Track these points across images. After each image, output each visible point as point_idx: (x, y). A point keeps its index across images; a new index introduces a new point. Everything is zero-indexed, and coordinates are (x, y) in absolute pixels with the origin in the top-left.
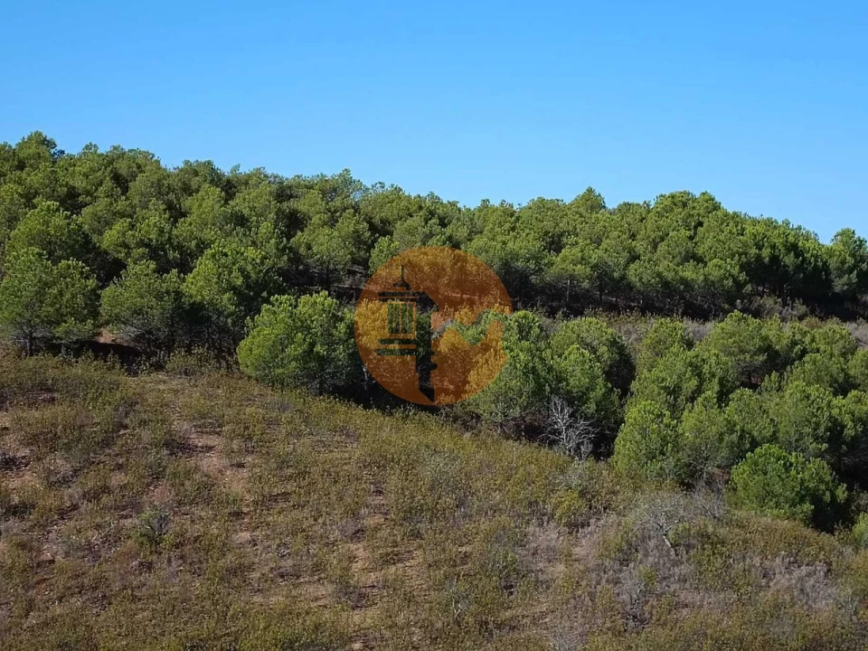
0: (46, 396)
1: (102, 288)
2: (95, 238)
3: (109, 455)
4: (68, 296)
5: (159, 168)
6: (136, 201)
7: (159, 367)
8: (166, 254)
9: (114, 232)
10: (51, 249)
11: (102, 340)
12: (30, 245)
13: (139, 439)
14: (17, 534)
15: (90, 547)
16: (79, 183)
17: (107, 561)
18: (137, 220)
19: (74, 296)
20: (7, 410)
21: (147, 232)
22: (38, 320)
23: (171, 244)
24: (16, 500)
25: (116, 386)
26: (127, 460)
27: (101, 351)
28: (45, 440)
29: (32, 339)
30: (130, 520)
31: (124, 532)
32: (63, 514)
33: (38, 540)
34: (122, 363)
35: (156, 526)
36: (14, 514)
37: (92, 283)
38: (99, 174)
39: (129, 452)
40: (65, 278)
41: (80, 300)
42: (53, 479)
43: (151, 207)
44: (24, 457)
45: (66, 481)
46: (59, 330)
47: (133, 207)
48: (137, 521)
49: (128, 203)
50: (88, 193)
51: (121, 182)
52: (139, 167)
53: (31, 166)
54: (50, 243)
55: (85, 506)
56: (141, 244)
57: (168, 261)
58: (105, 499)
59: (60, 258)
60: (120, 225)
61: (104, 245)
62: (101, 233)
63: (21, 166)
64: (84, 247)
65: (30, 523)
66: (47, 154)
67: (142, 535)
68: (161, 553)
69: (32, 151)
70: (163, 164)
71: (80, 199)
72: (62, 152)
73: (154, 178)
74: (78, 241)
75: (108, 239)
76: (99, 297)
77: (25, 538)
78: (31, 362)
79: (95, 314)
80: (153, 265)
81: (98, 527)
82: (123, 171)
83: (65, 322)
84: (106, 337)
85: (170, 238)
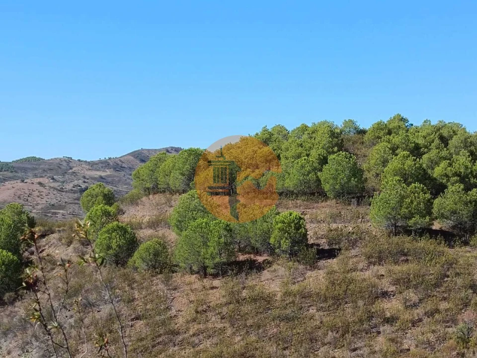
0: (403, 258)
1: (434, 199)
2: (429, 171)
3: (439, 292)
4: (415, 203)
5: (466, 132)
6: (452, 151)
7: (466, 243)
8: (470, 180)
9: (440, 168)
10: (406, 178)
11: (434, 228)
12: (395, 175)
13: (456, 284)
14: (389, 334)
15: (429, 342)
16: (421, 141)
17: (439, 351)
18: (453, 161)
19: (419, 203)
20: (383, 265)
21: (459, 168)
22: (399, 217)
23: (472, 175)
24: (388, 315)
25: (442, 253)
26: (449, 295)
27: (434, 234)
28: (404, 282)
29: (396, 227)
30: (451, 329)
31: (448, 335)
32: (414, 323)
33: (401, 337)
34: (445, 241)
35: (466, 333)
36: (388, 322)
37: (428, 196)
38: (432, 136)
39: (450, 290)
40: (414, 194)
41: (422, 205)
42: (408, 304)
43: (461, 154)
44: (392, 291)
45: (415, 305)
46: (411, 222)
47: (451, 154)
48: (455, 330)
49: (448, 151)
50: (426, 147)
51: (444, 140)
52: (454, 132)
53: (395, 133)
54: (405, 174)
55: (426, 320)
56: (456, 174)
57: (470, 184)
58: (437, 316)
59: (410, 183)
60: (444, 164)
61: (435, 176)
62: (433, 169)
63: (390, 133)
64: (423, 177)
65: (396, 328)
66: (404, 126)
67: (458, 338)
68: (469, 348)
69: (396, 124)
70: (468, 130)
71: (422, 150)
72: (412, 125)
73: (462, 138)
74: (420, 174)
75: (437, 172)
76: (432, 203)
77: (394, 336)
78: (395, 239)
79: (430, 213)
80: (462, 186)
81: (433, 332)
82: (445, 134)
83: (414, 217)
84: (436, 226)
85: (472, 171)
